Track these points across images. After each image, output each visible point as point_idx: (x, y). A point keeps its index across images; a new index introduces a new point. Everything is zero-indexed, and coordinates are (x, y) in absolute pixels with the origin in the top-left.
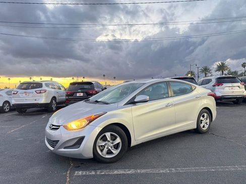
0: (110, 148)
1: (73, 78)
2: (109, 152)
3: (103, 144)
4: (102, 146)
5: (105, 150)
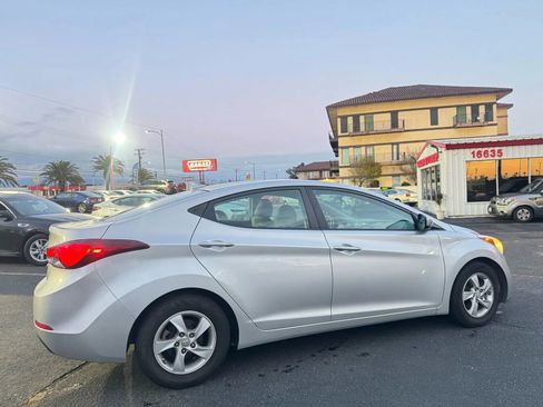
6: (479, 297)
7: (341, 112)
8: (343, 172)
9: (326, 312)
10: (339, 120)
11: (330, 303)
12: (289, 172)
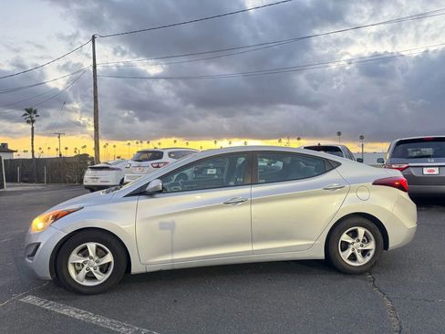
0: (92, 269)
1: (280, 141)
2: (90, 277)
3: (81, 262)
4: (78, 264)
5: (84, 272)
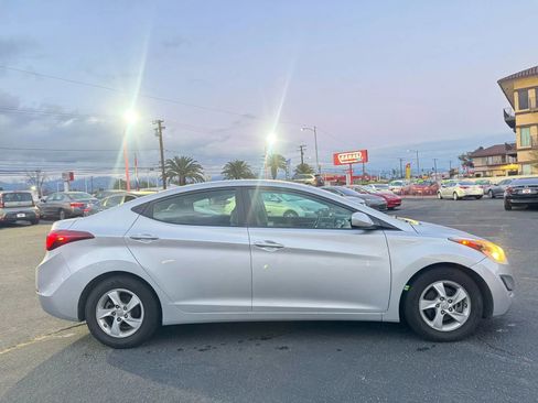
6: (447, 309)
7: (518, 85)
8: (522, 156)
9: (246, 303)
10: (516, 94)
11: (251, 295)
12: (462, 158)
